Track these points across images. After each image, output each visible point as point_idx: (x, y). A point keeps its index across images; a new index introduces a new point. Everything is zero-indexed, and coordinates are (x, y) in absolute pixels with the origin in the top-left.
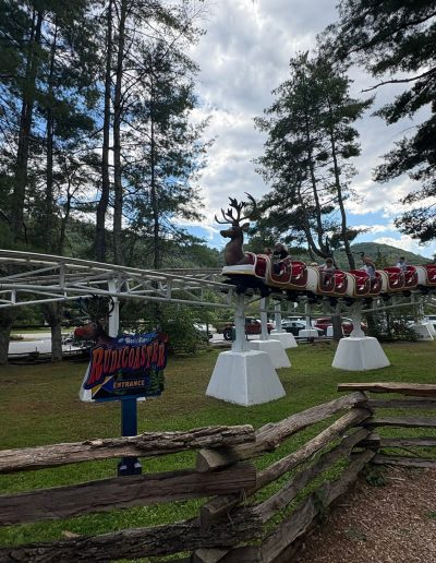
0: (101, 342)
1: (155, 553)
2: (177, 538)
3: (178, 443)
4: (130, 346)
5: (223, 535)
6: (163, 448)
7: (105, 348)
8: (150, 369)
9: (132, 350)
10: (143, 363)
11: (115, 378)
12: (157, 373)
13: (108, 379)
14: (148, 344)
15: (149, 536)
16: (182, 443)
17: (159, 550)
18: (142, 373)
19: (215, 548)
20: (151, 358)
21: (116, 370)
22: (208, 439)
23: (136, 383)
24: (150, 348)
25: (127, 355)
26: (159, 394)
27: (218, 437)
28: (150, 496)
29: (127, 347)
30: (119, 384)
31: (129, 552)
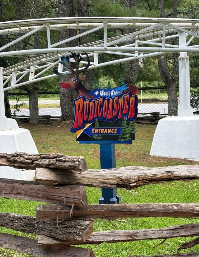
0: (81, 93)
1: (19, 229)
2: (33, 225)
3: (28, 161)
4: (104, 98)
5: (58, 231)
6: (20, 162)
7: (84, 99)
8: (121, 119)
9: (106, 101)
10: (115, 113)
11: (93, 125)
12: (128, 124)
13: (88, 125)
14: (119, 96)
15: (19, 219)
16: (30, 161)
17: (21, 228)
18: (115, 122)
19: (51, 237)
20: (122, 109)
21: (94, 118)
22: (47, 162)
23: (110, 131)
24: (121, 100)
25: (102, 106)
26: (130, 142)
27: (53, 161)
28: (19, 193)
29: (101, 99)
30: (96, 131)
31: (7, 224)
